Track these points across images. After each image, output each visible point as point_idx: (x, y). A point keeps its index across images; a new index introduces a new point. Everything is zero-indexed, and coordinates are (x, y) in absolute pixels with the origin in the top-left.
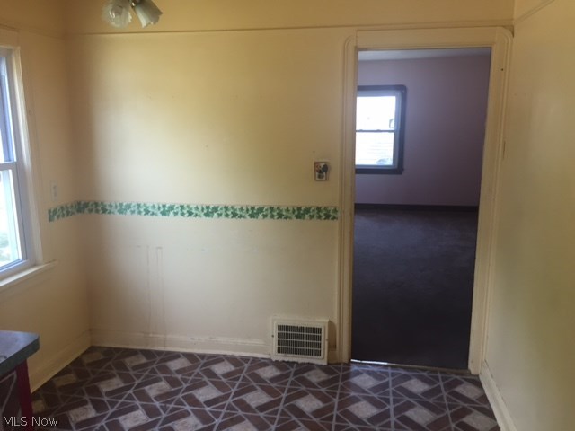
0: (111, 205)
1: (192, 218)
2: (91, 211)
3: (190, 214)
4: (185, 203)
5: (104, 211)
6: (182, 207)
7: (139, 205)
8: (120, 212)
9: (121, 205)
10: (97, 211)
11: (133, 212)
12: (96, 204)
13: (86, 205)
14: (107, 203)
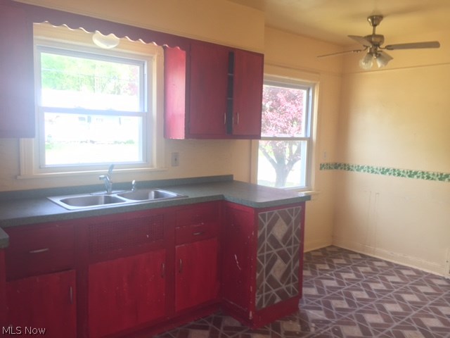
0: (353, 166)
1: (400, 177)
2: (341, 168)
3: (399, 174)
4: (396, 168)
5: (349, 169)
6: (394, 170)
7: (368, 167)
8: (357, 170)
9: (358, 166)
10: (345, 169)
11: (364, 171)
12: (345, 165)
13: (340, 165)
14: (351, 165)
